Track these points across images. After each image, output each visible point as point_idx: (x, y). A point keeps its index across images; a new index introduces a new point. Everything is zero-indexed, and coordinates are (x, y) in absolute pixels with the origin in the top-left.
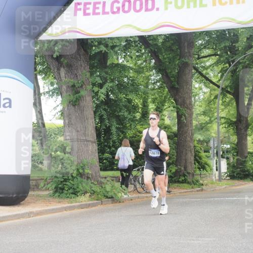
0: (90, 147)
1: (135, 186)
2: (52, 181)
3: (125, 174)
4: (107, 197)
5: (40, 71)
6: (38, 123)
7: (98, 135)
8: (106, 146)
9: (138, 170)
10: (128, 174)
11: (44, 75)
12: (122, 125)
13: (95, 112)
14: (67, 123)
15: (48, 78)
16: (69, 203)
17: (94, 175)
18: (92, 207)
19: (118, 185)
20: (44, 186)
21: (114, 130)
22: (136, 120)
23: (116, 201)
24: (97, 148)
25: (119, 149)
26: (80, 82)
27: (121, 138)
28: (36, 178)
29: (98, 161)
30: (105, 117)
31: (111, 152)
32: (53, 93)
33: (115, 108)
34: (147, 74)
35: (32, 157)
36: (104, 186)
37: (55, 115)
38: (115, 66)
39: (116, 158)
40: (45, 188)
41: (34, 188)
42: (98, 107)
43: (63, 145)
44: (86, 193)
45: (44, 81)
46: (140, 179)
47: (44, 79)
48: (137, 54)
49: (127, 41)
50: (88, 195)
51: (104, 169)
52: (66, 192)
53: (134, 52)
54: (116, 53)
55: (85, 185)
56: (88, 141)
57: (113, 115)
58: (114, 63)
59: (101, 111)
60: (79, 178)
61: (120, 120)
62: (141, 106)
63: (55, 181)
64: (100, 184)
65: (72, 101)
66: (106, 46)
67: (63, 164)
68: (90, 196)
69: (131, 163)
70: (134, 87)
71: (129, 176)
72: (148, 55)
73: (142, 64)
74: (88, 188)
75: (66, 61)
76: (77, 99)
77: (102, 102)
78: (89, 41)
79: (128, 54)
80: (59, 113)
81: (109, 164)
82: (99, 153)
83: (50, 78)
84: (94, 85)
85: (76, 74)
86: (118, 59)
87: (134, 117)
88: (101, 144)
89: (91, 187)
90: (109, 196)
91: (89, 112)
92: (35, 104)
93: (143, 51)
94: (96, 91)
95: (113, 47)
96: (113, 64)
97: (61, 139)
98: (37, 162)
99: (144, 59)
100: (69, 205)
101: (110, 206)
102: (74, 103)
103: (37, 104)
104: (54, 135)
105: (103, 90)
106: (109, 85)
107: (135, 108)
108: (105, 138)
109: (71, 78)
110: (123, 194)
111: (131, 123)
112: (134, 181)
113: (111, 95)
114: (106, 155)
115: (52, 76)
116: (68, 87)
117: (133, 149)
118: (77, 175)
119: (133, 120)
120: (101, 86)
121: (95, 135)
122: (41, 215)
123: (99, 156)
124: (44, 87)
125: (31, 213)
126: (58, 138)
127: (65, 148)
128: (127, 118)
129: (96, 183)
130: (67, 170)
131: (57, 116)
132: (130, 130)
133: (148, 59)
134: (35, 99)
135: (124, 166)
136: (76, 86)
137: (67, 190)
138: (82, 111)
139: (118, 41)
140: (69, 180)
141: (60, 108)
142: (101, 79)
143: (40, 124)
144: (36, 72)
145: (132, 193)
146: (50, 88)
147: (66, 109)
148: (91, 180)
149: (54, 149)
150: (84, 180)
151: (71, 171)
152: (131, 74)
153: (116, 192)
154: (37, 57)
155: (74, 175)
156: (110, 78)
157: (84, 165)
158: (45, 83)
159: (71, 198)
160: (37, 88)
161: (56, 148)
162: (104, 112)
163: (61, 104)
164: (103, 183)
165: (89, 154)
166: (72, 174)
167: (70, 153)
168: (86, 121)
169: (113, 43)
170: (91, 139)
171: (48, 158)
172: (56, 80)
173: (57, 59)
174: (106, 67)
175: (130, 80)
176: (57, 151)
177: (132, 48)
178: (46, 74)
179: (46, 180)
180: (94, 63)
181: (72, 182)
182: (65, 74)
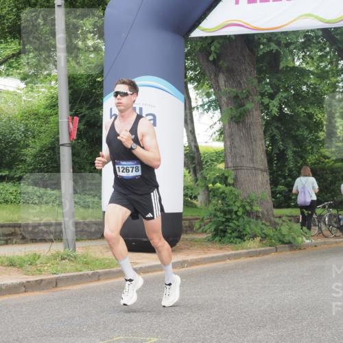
0: (260, 177)
1: (320, 229)
2: (210, 222)
3: (306, 212)
4: (283, 243)
5: (191, 79)
6: (190, 146)
7: (270, 162)
8: (280, 176)
9: (324, 207)
10: (310, 212)
11: (196, 84)
12: (301, 147)
13: (265, 132)
14: (229, 146)
15: (202, 86)
16: (233, 250)
17: (266, 213)
18: (263, 255)
19: (297, 226)
20: (200, 227)
21: (290, 154)
22: (320, 141)
23: (295, 247)
24: (268, 178)
25: (298, 180)
26: (244, 91)
27: (299, 165)
28: (189, 217)
29: (270, 194)
30: (278, 137)
31: (287, 184)
32: (209, 107)
33: (291, 126)
34: (333, 80)
35: (184, 190)
36: (278, 229)
37: (212, 136)
38: (290, 71)
39: (294, 191)
40: (201, 229)
41: (187, 231)
42: (268, 124)
43: (223, 174)
44: (254, 236)
45: (197, 91)
46: (327, 219)
47: (196, 88)
48: (319, 53)
49: (305, 36)
50: (258, 239)
51: (278, 206)
52: (229, 235)
53: (315, 50)
54: (291, 52)
55: (254, 226)
56: (256, 169)
57: (289, 135)
58: (289, 65)
59: (272, 130)
60: (245, 217)
61: (298, 142)
63: (215, 221)
64: (274, 225)
65: (235, 117)
66: (278, 43)
67: (223, 199)
68: (261, 240)
69: (315, 198)
70: (315, 98)
71: (312, 215)
72: (334, 55)
73: (326, 66)
74: (258, 231)
75: (226, 65)
76: (241, 114)
77: (274, 118)
78: (256, 37)
79: (308, 53)
80: (217, 133)
81: (285, 198)
82: (271, 184)
83: (204, 87)
84: (262, 95)
85: (239, 81)
86: (293, 60)
87: (317, 137)
88: (274, 172)
89: (262, 229)
90: (285, 241)
91: (258, 131)
92: (186, 121)
93: (328, 49)
94: (266, 103)
95: (288, 45)
96: (287, 67)
97: (222, 166)
98: (191, 197)
99: (329, 60)
100: (233, 252)
101: (288, 254)
102: (236, 120)
103: (189, 121)
104: (210, 162)
106: (282, 95)
107: (318, 125)
108: (279, 165)
109: (233, 87)
110: (304, 238)
111: (313, 145)
112: (319, 222)
113: (286, 109)
114: (281, 188)
115: (207, 84)
116: (229, 98)
117: (317, 180)
118: (243, 213)
119: (316, 141)
120: (272, 97)
121: (266, 161)
122: (197, 265)
123: (272, 188)
124: (196, 99)
125: (184, 262)
126: (216, 165)
127: (226, 178)
128: (307, 138)
129: (268, 224)
130: (230, 208)
131: (214, 136)
132: (312, 154)
133: (334, 60)
134: (186, 115)
135: (305, 202)
136: (240, 98)
137: (230, 233)
138: (248, 130)
139: (294, 36)
140: (233, 219)
141: (218, 126)
142: (272, 88)
143: (193, 147)
144: (185, 80)
145: (315, 237)
146: (205, 100)
147: (227, 128)
148: (262, 220)
149: (212, 180)
150: (253, 220)
151: (235, 209)
152: (312, 80)
153: (295, 236)
154: (188, 60)
155: (239, 214)
156: (284, 86)
157: (252, 201)
158: (197, 94)
159: (236, 243)
160: (188, 100)
161: (215, 178)
162: (277, 131)
163: (219, 121)
164: (278, 224)
165: (258, 186)
166: (236, 212)
167: (233, 185)
168: (254, 143)
169: (286, 40)
170: (261, 167)
171: (204, 191)
172: (212, 90)
173: (215, 62)
174: (278, 71)
175: (310, 88)
176: (216, 183)
177: (312, 45)
178: (199, 81)
179: (202, 220)
180: (262, 67)
181: (236, 222)
182: (225, 81)
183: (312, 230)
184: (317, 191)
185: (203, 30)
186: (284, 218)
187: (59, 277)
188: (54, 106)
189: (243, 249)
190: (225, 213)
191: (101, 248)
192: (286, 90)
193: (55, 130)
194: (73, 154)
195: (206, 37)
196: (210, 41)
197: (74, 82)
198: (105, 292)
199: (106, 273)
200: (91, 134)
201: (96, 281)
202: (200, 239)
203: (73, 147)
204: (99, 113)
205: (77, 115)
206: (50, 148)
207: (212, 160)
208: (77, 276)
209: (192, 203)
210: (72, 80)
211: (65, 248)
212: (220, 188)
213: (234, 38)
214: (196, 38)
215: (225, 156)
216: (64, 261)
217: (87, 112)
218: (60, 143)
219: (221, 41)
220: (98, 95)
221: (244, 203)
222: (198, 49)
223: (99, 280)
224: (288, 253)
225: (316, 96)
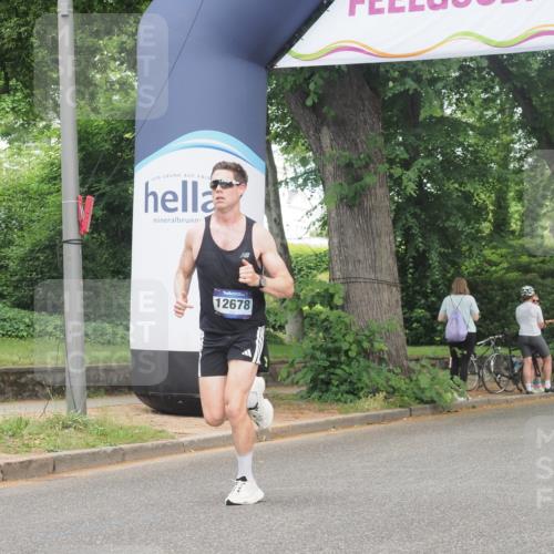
0: (386, 295)
1: (481, 378)
2: (305, 367)
3: (459, 352)
4: (422, 401)
5: (277, 135)
7: (402, 270)
8: (415, 292)
9: (488, 344)
10: (465, 352)
11: (284, 144)
12: (452, 247)
13: (395, 222)
14: (336, 245)
15: (294, 148)
16: (341, 413)
17: (394, 353)
18: (390, 421)
19: (445, 375)
20: (288, 377)
21: (434, 258)
22: (482, 238)
23: (441, 409)
24: (399, 296)
25: (447, 300)
26: (362, 156)
27: (449, 275)
29: (402, 323)
30: (415, 231)
31: (429, 307)
32: (305, 181)
33: (436, 212)
34: (506, 138)
36: (414, 378)
37: (309, 228)
38: (436, 123)
39: (440, 318)
40: (290, 380)
42: (399, 209)
43: (327, 290)
44: (375, 391)
45: (286, 156)
46: (492, 363)
47: (285, 150)
48: (483, 96)
49: (461, 68)
50: (381, 395)
51: (414, 341)
52: (334, 389)
53: (476, 91)
54: (438, 93)
55: (375, 375)
56: (380, 282)
57: (433, 227)
58: (435, 115)
59: (406, 219)
60: (361, 359)
61: (449, 238)
62: (491, 208)
63: (312, 366)
64: (408, 372)
65: (346, 197)
66: (418, 79)
67: (327, 330)
68: (386, 397)
69: (473, 329)
70: (477, 167)
71: (468, 356)
72: (508, 98)
73: (494, 116)
74: (381, 381)
75: (333, 113)
76: (356, 192)
77: (409, 199)
78: (382, 69)
80: (318, 224)
81: (425, 330)
82: (403, 306)
83: (298, 149)
84: (391, 162)
85: (354, 140)
86: (442, 106)
87: (479, 231)
88: (408, 287)
89: (388, 380)
90: (425, 399)
91: (383, 221)
92: (267, 204)
93: (497, 89)
94: (396, 176)
95: (433, 81)
96: (431, 117)
97: (324, 277)
98: (273, 327)
99: (499, 107)
100: (341, 417)
101: (430, 419)
102: (348, 203)
103: (272, 205)
104: (306, 270)
105: (412, 174)
106: (422, 162)
107: (480, 211)
108: (417, 275)
109: (344, 149)
110: (456, 395)
111: (473, 243)
112: (480, 368)
113: (429, 185)
114: (419, 312)
115: (303, 145)
116: (337, 167)
117: (477, 300)
118: (359, 354)
119: (476, 237)
120: (406, 165)
121: (396, 269)
122: (283, 437)
123: (404, 314)
124: (285, 168)
126: (315, 276)
127: (332, 296)
128: (462, 232)
129: (399, 371)
130: (337, 344)
131: (313, 228)
132: (470, 258)
133: (508, 106)
134: (267, 195)
135: (458, 335)
136: (356, 166)
137: (337, 386)
138: (368, 218)
139: (444, 68)
140: (341, 363)
141: (320, 212)
142: (407, 151)
144: (267, 137)
145: (473, 393)
146: (298, 171)
147: (333, 215)
148: (387, 365)
149: (309, 300)
150: (372, 365)
151: (345, 346)
152: (472, 138)
153: (441, 391)
154: (271, 105)
155: (351, 354)
156: (426, 148)
157: (373, 333)
158: (286, 160)
159: (346, 402)
160: (271, 170)
161: (313, 297)
162: (414, 220)
163: (321, 203)
164: (414, 371)
165: (382, 309)
166: (346, 352)
167: (342, 308)
168: (377, 240)
169: (431, 73)
170: (388, 279)
171: (296, 317)
172: (311, 154)
173: (315, 108)
174: (416, 124)
175: (468, 151)
176: (315, 304)
177: (472, 82)
178: (289, 140)
179: (292, 364)
180: (391, 117)
181: (346, 368)
182: (331, 140)
183: (468, 381)
184: (477, 317)
185: (297, 57)
186: (424, 362)
187: (60, 456)
188: (55, 178)
189: (357, 411)
190: (329, 352)
191: (127, 409)
192: (430, 154)
193: (56, 217)
194: (85, 257)
195: (302, 68)
196: (307, 76)
197: (88, 140)
198: (133, 481)
199: (135, 451)
200: (114, 224)
201: (118, 462)
202: (287, 395)
203: (84, 245)
204: (127, 190)
205: (91, 193)
206: (47, 247)
207: (309, 268)
208: (88, 454)
209: (276, 337)
210: (84, 137)
211: (69, 409)
212: (321, 313)
213: (345, 70)
214: (285, 69)
215: (330, 261)
216: (66, 431)
217: (108, 189)
218: (64, 239)
219: (326, 75)
220: (125, 162)
221: (359, 337)
222: (288, 87)
223: (123, 460)
224: (430, 417)
225: (477, 164)
